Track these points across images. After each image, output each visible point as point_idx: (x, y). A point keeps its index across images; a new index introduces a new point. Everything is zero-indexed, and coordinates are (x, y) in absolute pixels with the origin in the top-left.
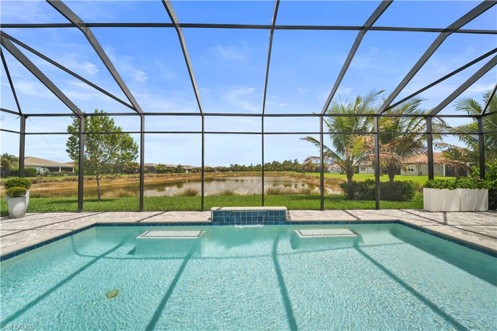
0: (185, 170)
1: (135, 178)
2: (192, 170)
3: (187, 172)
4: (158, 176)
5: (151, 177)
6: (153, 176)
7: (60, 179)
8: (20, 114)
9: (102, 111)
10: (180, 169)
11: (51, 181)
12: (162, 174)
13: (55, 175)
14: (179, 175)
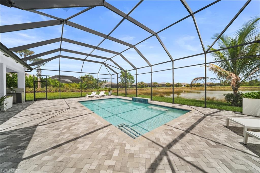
0: (182, 85)
1: (156, 89)
2: (186, 86)
3: (183, 86)
4: (166, 89)
5: (163, 89)
6: (164, 89)
7: (133, 89)
8: (110, 75)
9: (127, 70)
10: (179, 85)
11: (131, 90)
12: (168, 88)
13: (133, 88)
14: (177, 88)
